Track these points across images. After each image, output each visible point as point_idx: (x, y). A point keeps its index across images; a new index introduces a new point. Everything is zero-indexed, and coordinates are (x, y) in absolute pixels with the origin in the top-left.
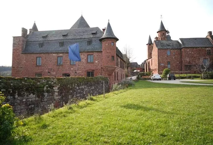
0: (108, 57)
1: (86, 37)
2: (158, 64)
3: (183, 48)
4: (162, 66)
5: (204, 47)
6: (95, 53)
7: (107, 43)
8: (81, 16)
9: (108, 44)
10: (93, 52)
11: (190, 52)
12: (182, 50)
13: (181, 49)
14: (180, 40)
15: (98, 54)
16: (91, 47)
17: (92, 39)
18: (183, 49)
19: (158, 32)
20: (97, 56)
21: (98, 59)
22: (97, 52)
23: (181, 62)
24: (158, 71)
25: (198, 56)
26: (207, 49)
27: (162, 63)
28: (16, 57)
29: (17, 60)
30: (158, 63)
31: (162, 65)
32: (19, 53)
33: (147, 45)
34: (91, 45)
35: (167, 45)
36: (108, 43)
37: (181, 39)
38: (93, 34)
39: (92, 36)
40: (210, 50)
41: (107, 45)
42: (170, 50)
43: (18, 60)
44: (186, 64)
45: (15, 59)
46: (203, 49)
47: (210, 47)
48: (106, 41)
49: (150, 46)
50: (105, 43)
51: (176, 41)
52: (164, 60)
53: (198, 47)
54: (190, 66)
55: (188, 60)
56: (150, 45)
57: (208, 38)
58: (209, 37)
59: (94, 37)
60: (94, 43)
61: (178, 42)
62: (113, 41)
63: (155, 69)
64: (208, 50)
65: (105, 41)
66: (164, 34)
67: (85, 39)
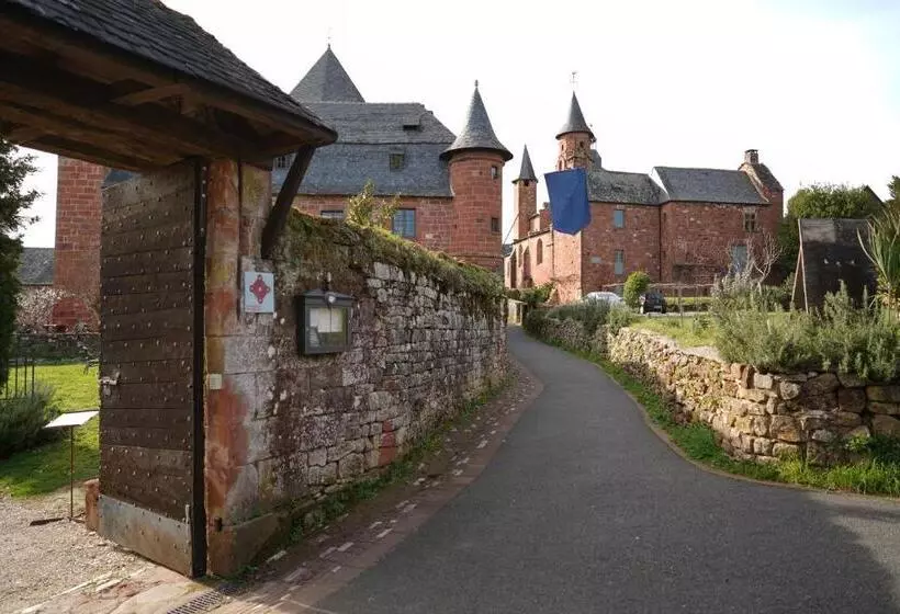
0: (479, 221)
1: (383, 137)
2: (582, 258)
3: (669, 202)
4: (594, 264)
5: (734, 204)
6: (423, 201)
7: (475, 169)
8: (326, 49)
9: (481, 173)
10: (414, 198)
11: (692, 219)
12: (664, 211)
13: (660, 206)
14: (655, 172)
15: (435, 207)
16: (406, 180)
17: (409, 147)
18: (670, 204)
19: (558, 137)
20: (432, 214)
21: (435, 228)
22: (430, 198)
23: (660, 254)
24: (579, 284)
25: (716, 233)
26: (746, 210)
27: (594, 255)
28: (78, 202)
29: (81, 213)
30: (583, 255)
31: (595, 260)
32: (91, 184)
33: (514, 182)
34: (405, 171)
35: (613, 188)
36: (481, 169)
37: (662, 171)
38: (407, 128)
39: (404, 137)
40: (753, 216)
41: (475, 173)
42: (623, 207)
43: (88, 213)
44: (678, 261)
45: (68, 208)
46: (731, 212)
47: (755, 205)
48: (471, 159)
49: (527, 188)
50: (470, 168)
51: (642, 177)
52: (604, 244)
53: (719, 204)
54: (690, 268)
55: (683, 245)
56: (526, 184)
57: (745, 173)
58: (750, 171)
59: (414, 141)
60: (415, 164)
61: (650, 181)
62: (495, 163)
63: (568, 277)
64: (747, 216)
65: (469, 162)
66: (582, 144)
67: (380, 148)
